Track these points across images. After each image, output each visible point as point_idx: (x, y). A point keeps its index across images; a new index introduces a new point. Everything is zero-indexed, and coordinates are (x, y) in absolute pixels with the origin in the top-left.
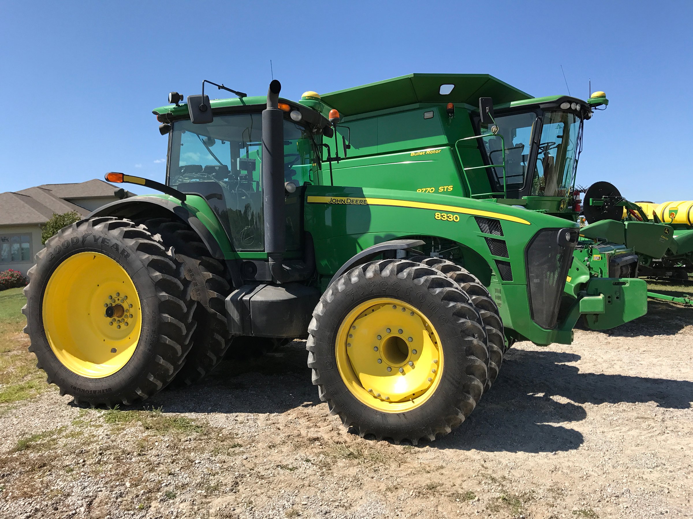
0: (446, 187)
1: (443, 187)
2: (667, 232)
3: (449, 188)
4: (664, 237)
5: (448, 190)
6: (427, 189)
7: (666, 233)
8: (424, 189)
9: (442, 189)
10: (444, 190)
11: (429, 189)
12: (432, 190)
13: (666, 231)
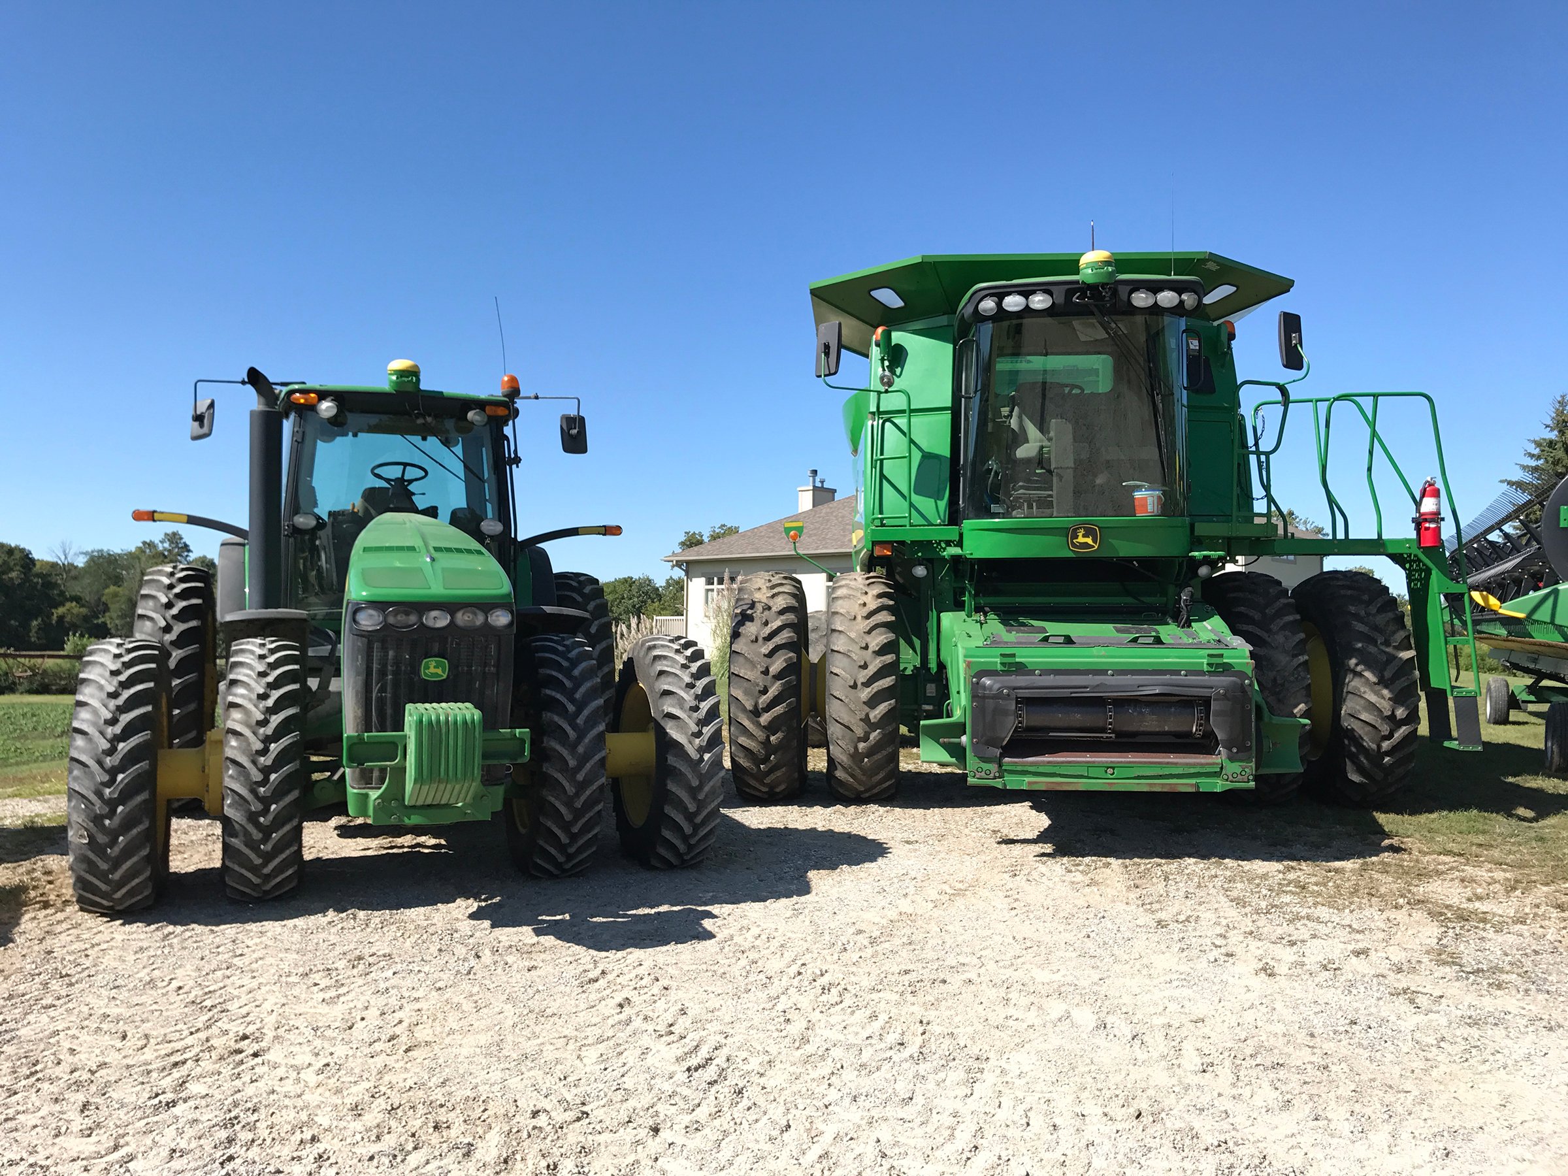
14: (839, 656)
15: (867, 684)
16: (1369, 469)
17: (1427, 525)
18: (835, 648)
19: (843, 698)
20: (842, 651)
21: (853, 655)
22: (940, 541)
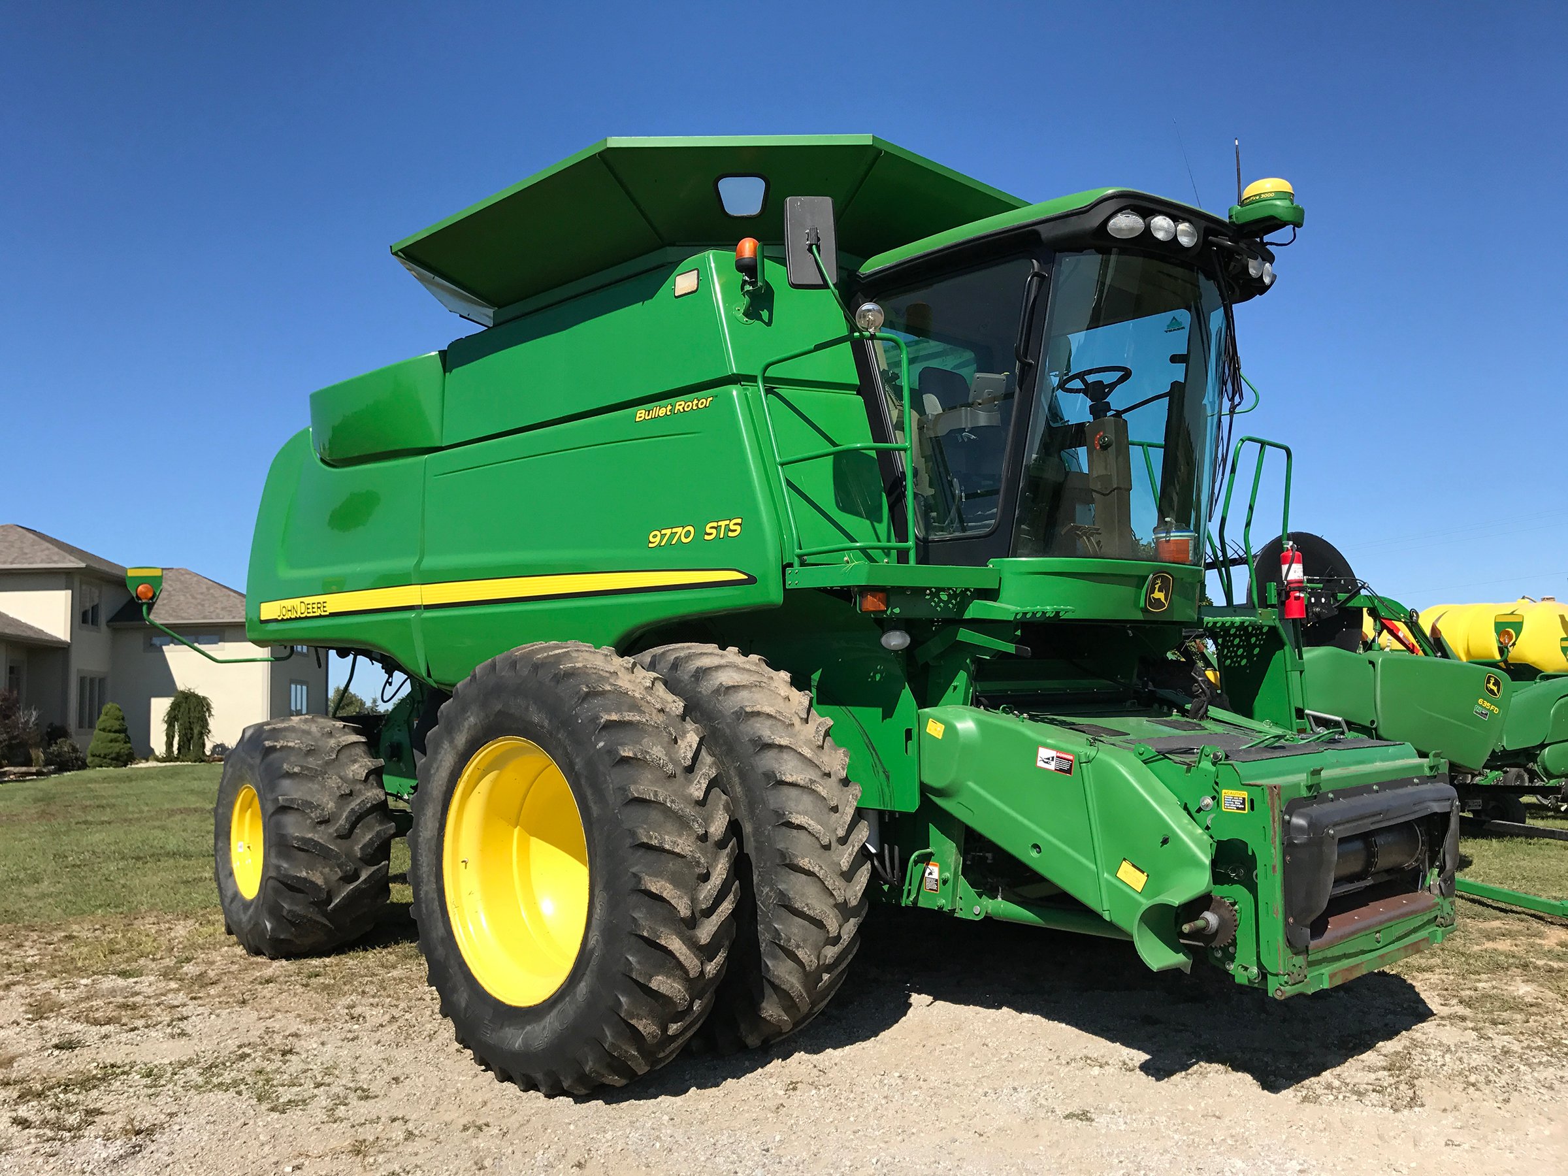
0: (723, 524)
1: (715, 524)
2: (1495, 689)
3: (732, 527)
4: (1487, 705)
5: (730, 534)
6: (674, 530)
7: (1492, 691)
8: (668, 532)
9: (714, 531)
10: (718, 533)
11: (679, 530)
12: (688, 534)
13: (1491, 686)
14: (794, 792)
15: (843, 841)
16: (1248, 524)
17: (1297, 594)
18: (789, 779)
19: (816, 869)
20: (802, 783)
21: (820, 789)
22: (939, 590)
